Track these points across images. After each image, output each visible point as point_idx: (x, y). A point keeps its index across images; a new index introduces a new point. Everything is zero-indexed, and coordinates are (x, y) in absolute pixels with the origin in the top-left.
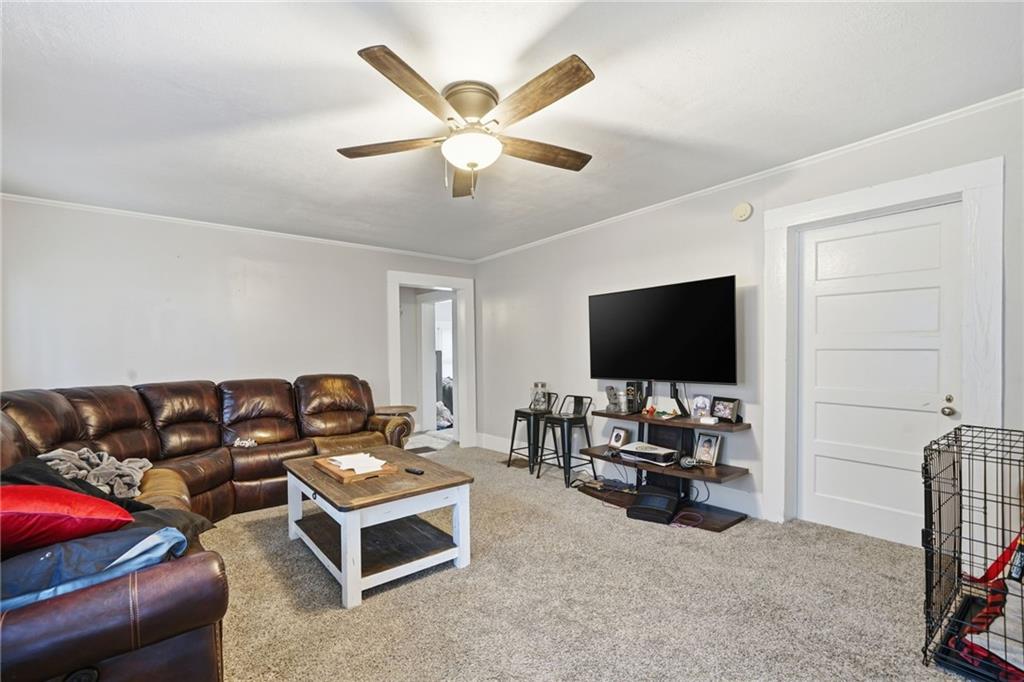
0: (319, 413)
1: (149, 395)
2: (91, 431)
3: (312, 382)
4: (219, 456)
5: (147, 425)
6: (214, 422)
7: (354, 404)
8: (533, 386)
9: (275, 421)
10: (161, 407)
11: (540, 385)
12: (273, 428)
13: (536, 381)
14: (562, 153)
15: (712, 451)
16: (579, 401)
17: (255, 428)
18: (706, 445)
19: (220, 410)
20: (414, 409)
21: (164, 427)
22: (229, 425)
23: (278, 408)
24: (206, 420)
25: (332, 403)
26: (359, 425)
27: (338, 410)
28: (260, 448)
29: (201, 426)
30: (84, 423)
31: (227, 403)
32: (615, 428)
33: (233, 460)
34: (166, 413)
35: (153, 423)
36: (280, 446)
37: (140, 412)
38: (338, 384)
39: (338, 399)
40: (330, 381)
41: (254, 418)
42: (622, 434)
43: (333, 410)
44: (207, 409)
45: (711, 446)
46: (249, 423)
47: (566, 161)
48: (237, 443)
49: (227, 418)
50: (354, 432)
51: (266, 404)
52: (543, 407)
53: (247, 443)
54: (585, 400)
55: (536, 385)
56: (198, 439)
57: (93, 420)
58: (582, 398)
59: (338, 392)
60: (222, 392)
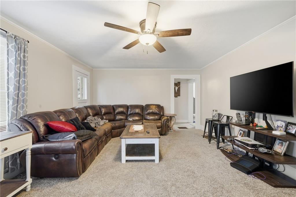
0: (149, 114)
1: (115, 107)
2: (102, 114)
3: (148, 106)
4: (122, 122)
5: (113, 113)
6: (126, 114)
7: (158, 112)
8: (212, 111)
9: (138, 115)
10: (116, 110)
11: (215, 111)
12: (137, 116)
13: (213, 109)
14: (179, 31)
15: (282, 148)
16: (228, 117)
17: (133, 116)
18: (280, 144)
19: (127, 111)
20: (176, 115)
21: (116, 114)
22: (129, 115)
23: (140, 112)
24: (124, 113)
25: (152, 112)
26: (159, 118)
27: (153, 114)
28: (133, 121)
29: (123, 114)
30: (101, 112)
31: (129, 110)
32: (240, 130)
33: (124, 123)
34: (117, 111)
35: (114, 113)
36: (138, 121)
37: (112, 111)
38: (154, 107)
39: (153, 111)
40: (152, 106)
41: (134, 114)
42: (242, 132)
43: (152, 114)
44: (125, 111)
45: (282, 145)
46: (132, 115)
47: (183, 33)
48: (129, 119)
49: (129, 113)
50: (157, 120)
51: (137, 111)
52: (216, 118)
53: (131, 120)
54: (230, 117)
55: (213, 111)
56: (122, 117)
57: (103, 112)
58: (229, 117)
59: (154, 109)
60: (129, 107)
